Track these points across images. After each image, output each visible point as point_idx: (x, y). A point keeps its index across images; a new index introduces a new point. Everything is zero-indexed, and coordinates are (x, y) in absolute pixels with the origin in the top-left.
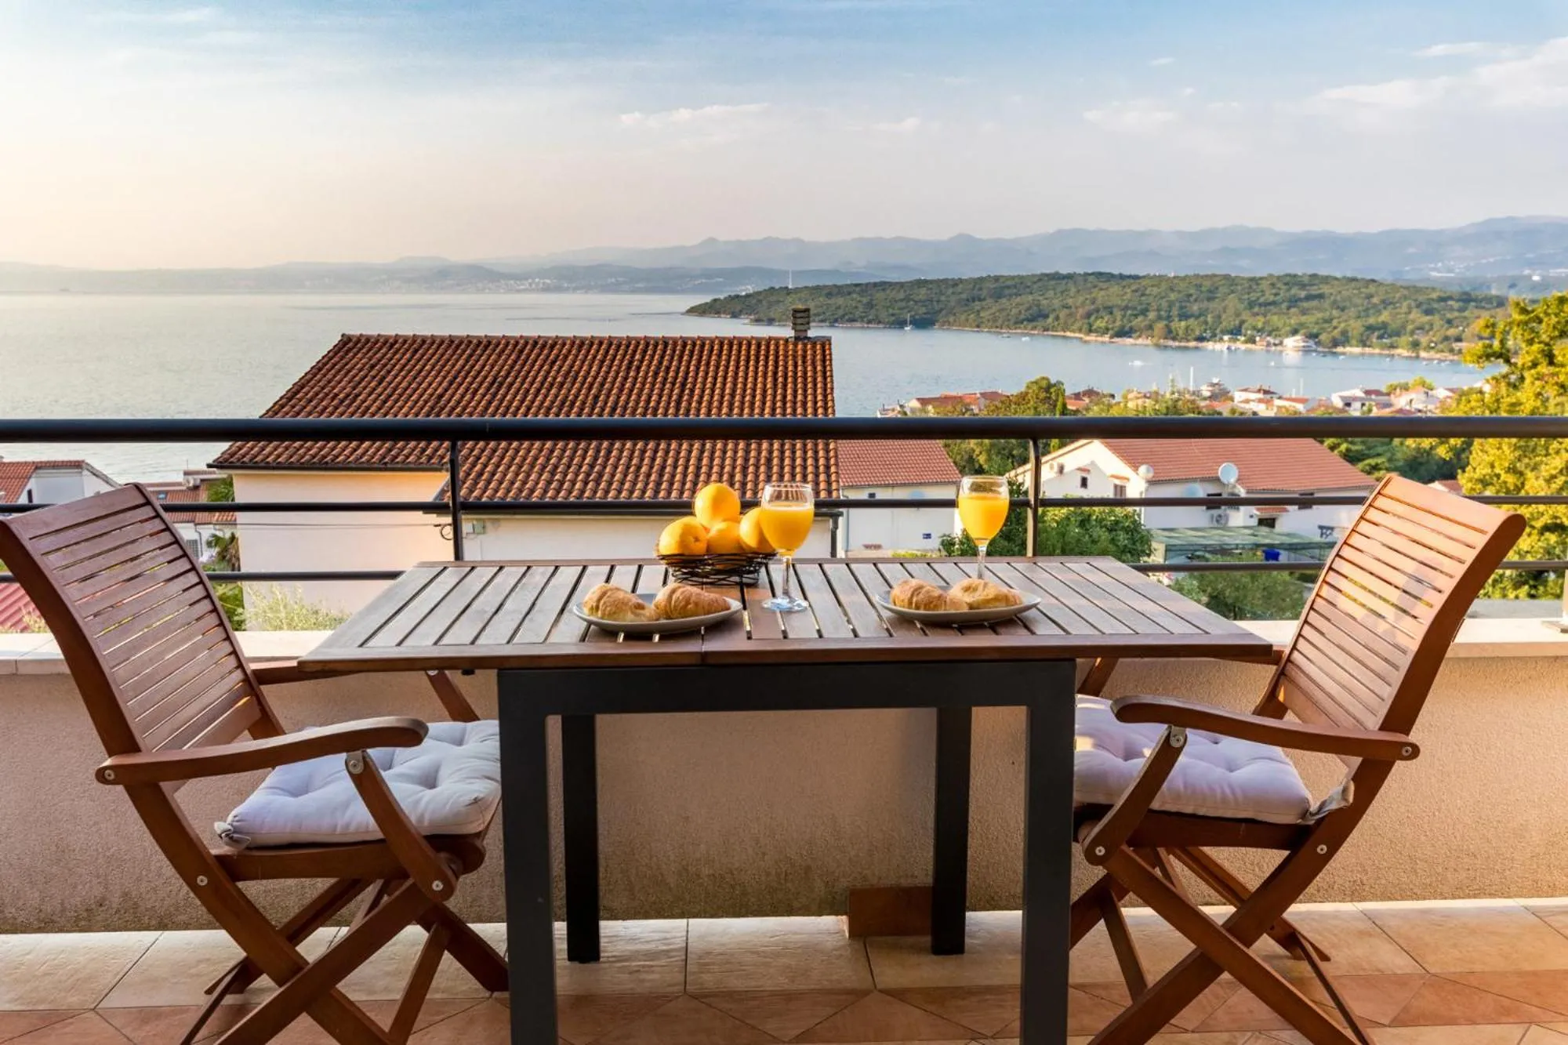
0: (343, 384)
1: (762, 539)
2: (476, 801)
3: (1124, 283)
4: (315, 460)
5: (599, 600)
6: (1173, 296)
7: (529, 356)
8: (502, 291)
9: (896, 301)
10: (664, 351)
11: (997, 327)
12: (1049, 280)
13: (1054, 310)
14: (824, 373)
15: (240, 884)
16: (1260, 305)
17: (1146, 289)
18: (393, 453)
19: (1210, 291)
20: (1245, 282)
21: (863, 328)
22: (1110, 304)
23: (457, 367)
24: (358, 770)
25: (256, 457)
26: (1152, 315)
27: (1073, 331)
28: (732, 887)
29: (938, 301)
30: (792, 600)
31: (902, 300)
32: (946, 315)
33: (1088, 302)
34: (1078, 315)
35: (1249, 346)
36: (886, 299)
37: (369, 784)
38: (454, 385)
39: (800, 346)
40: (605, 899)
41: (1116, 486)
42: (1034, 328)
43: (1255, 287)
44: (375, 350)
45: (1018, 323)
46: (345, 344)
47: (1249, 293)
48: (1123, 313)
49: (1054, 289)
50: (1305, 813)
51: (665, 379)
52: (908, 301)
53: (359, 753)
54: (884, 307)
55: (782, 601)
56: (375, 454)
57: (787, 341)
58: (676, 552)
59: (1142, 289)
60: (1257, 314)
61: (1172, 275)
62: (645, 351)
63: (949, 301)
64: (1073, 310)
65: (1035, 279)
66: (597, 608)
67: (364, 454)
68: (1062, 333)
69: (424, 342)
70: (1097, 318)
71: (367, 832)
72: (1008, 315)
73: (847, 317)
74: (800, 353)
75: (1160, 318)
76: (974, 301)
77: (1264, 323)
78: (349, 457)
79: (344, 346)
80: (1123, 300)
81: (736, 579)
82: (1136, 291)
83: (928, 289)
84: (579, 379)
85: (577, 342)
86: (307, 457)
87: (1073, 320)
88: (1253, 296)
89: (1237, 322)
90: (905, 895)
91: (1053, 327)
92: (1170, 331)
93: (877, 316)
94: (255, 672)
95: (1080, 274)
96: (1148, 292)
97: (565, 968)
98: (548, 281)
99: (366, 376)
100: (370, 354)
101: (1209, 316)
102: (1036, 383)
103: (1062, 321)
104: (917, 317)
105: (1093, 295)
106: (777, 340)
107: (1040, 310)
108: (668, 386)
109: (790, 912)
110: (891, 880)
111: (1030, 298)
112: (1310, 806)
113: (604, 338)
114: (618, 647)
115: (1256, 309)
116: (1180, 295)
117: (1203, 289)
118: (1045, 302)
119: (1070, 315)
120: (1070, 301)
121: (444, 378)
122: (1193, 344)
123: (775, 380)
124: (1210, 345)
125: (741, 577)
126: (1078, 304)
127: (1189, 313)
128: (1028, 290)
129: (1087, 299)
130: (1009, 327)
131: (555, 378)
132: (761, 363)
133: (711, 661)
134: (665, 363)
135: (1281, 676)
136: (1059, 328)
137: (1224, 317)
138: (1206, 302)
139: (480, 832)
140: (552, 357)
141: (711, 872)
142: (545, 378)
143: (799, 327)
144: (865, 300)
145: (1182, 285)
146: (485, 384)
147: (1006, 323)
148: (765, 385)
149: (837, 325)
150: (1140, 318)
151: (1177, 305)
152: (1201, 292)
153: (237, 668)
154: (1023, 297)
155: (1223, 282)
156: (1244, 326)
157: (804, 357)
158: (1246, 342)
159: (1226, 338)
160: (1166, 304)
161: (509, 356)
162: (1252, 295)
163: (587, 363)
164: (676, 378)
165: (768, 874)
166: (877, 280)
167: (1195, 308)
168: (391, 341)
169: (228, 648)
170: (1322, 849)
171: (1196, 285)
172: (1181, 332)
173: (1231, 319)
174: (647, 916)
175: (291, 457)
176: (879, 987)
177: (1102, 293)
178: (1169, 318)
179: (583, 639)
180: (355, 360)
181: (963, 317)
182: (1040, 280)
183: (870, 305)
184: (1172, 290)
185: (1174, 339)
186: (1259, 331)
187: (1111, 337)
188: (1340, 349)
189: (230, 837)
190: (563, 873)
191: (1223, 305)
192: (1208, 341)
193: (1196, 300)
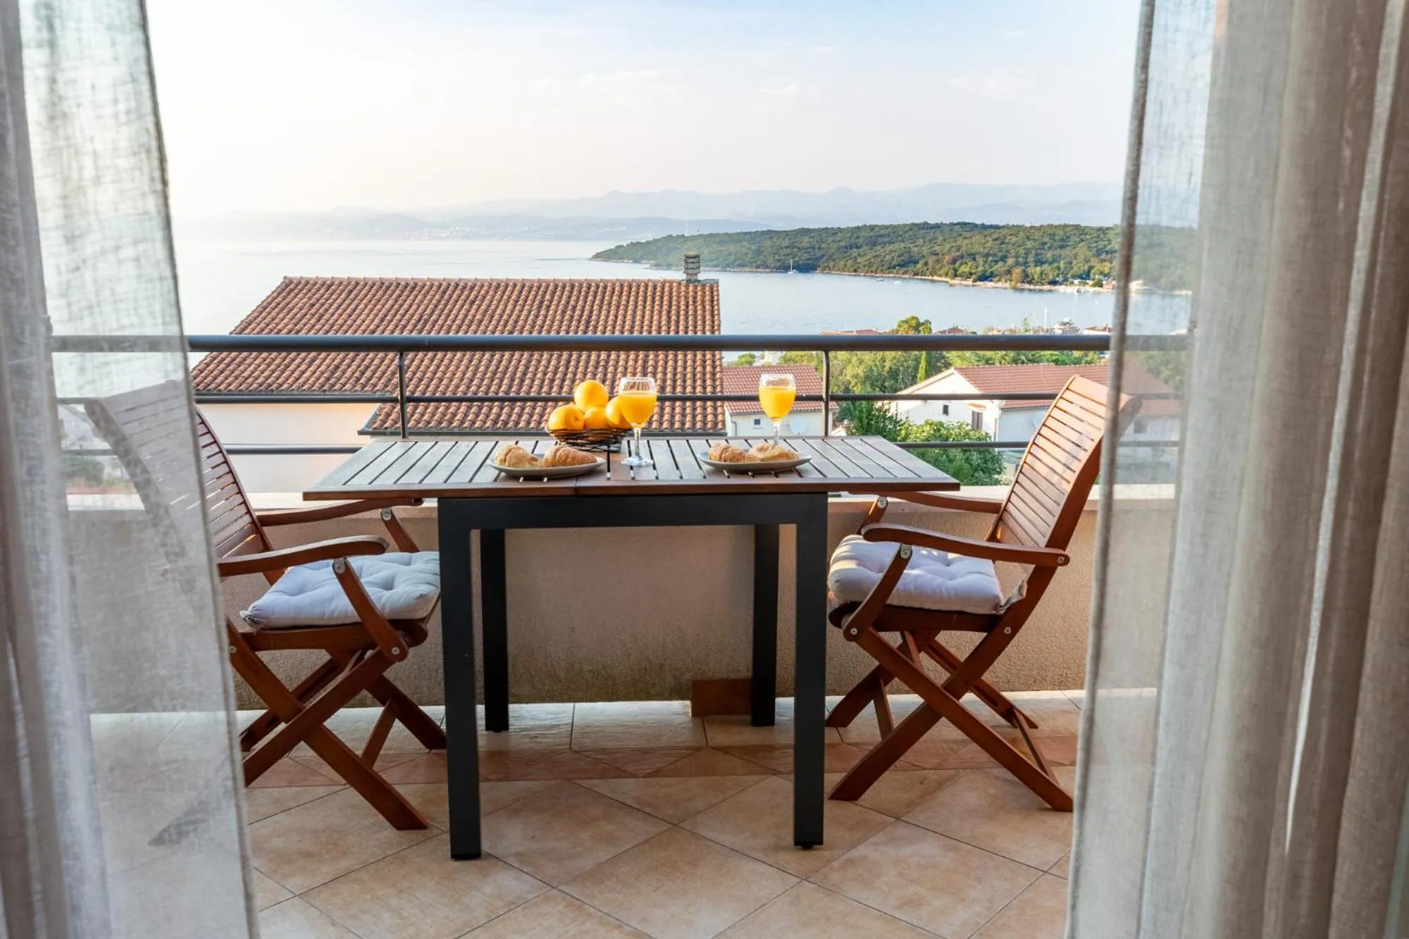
0: (286, 321)
1: (622, 419)
2: (421, 596)
3: (986, 233)
4: (262, 388)
5: (506, 455)
6: (1029, 244)
7: (451, 296)
8: (426, 238)
9: (782, 249)
10: (571, 293)
11: (872, 272)
12: (919, 229)
13: (924, 256)
14: (712, 311)
15: (257, 653)
16: (1107, 252)
17: (1006, 238)
18: (331, 382)
19: (1062, 240)
20: (1093, 232)
21: (752, 272)
22: (973, 251)
23: (387, 306)
24: (341, 571)
25: (209, 385)
26: (1011, 261)
27: (941, 276)
28: (606, 679)
29: (819, 248)
30: (640, 458)
31: (786, 247)
32: (827, 260)
33: (953, 249)
34: (945, 261)
35: (1097, 289)
36: (772, 246)
37: (349, 581)
38: (385, 322)
39: (691, 288)
40: (513, 689)
41: (973, 413)
42: (905, 273)
43: (1102, 236)
44: (313, 291)
45: (891, 268)
46: (287, 286)
47: (1097, 242)
48: (985, 259)
49: (924, 238)
50: (997, 606)
51: (572, 317)
52: (793, 248)
53: (341, 559)
54: (770, 253)
55: (634, 460)
56: (315, 383)
57: (679, 283)
58: (561, 428)
59: (1002, 238)
60: (1105, 261)
61: (1029, 225)
62: (554, 293)
63: (829, 248)
64: (940, 256)
65: (907, 228)
66: (505, 460)
67: (305, 383)
68: (930, 278)
69: (357, 284)
70: (961, 264)
71: (346, 616)
72: (882, 261)
73: (737, 263)
74: (691, 294)
75: (1017, 264)
76: (851, 248)
77: (1110, 269)
78: (292, 386)
79: (286, 287)
80: (984, 248)
81: (605, 447)
82: (996, 240)
83: (810, 237)
84: (496, 317)
85: (494, 284)
86: (255, 386)
87: (940, 265)
88: (1101, 245)
89: (1086, 267)
90: (731, 685)
91: (922, 271)
92: (1027, 276)
93: (764, 262)
94: (258, 517)
95: (946, 224)
96: (1007, 241)
97: (484, 735)
98: (468, 229)
99: (306, 315)
100: (310, 294)
101: (1062, 262)
102: (906, 322)
103: (930, 266)
104: (800, 262)
105: (958, 243)
106: (671, 283)
107: (911, 257)
108: (574, 323)
109: (649, 697)
110: (723, 674)
111: (902, 245)
112: (1000, 602)
113: (518, 280)
114: (521, 484)
115: (1103, 256)
116: (1036, 244)
117: (1056, 238)
118: (916, 249)
119: (938, 261)
120: (937, 248)
121: (376, 315)
122: (1047, 287)
123: (669, 317)
124: (1061, 288)
125: (609, 447)
126: (945, 251)
127: (1044, 260)
128: (900, 238)
129: (952, 247)
130: (882, 271)
131: (474, 316)
132: (657, 303)
133: (581, 493)
134: (572, 303)
135: (1000, 519)
136: (928, 273)
137: (1074, 263)
138: (1058, 251)
139: (425, 618)
140: (471, 297)
141: (591, 668)
142: (466, 316)
143: (690, 272)
144: (754, 247)
145: (1037, 235)
146: (413, 322)
147: (880, 268)
148: (660, 322)
149: (728, 269)
150: (1000, 264)
151: (1033, 252)
152: (1055, 240)
153: (246, 513)
154: (896, 244)
155: (1074, 232)
156: (1093, 271)
157: (695, 298)
158: (1094, 285)
159: (1076, 282)
160: (1023, 252)
161: (434, 296)
162: (1100, 243)
163: (503, 302)
164: (581, 316)
165: (632, 670)
166: (765, 229)
167: (1049, 255)
168: (328, 282)
169: (239, 499)
170: (1008, 630)
171: (1050, 235)
172: (1036, 277)
173: (1082, 264)
174: (543, 700)
175: (241, 385)
176: (710, 744)
177: (967, 241)
178: (1026, 264)
179: (495, 480)
180: (296, 299)
181: (842, 263)
182: (911, 229)
183: (759, 252)
184: (1028, 238)
185: (1030, 283)
186: (1105, 276)
187: (975, 281)
188: (1177, 292)
189: (252, 620)
190: (482, 669)
191: (1074, 252)
192: (1061, 284)
193: (1050, 248)
